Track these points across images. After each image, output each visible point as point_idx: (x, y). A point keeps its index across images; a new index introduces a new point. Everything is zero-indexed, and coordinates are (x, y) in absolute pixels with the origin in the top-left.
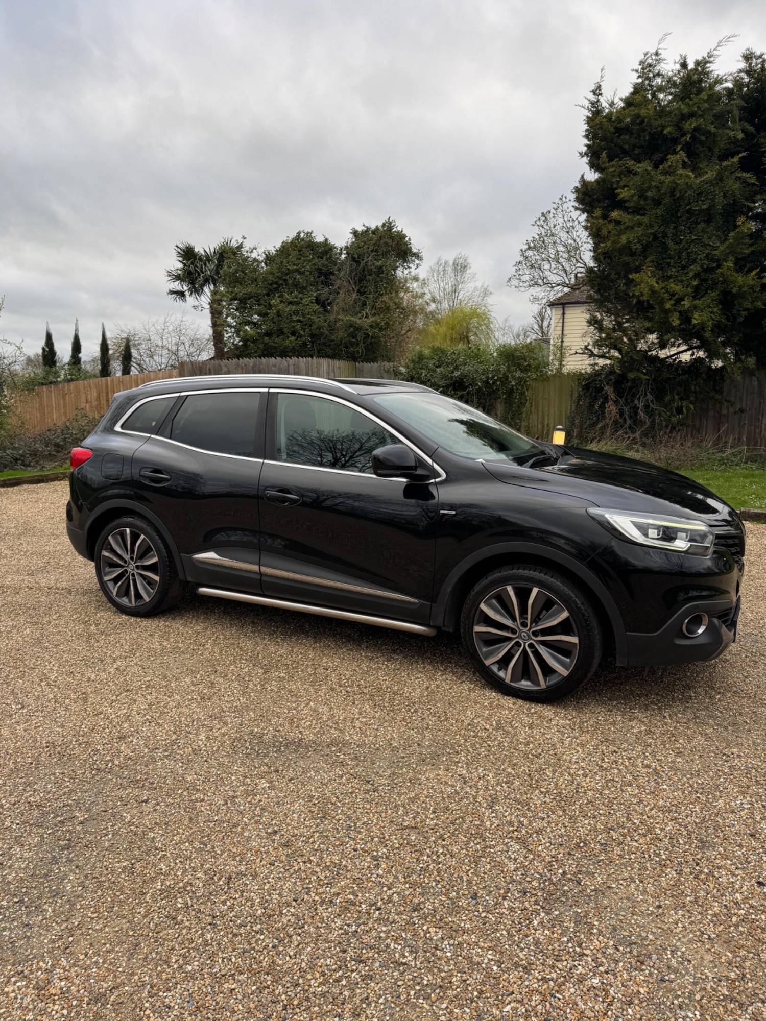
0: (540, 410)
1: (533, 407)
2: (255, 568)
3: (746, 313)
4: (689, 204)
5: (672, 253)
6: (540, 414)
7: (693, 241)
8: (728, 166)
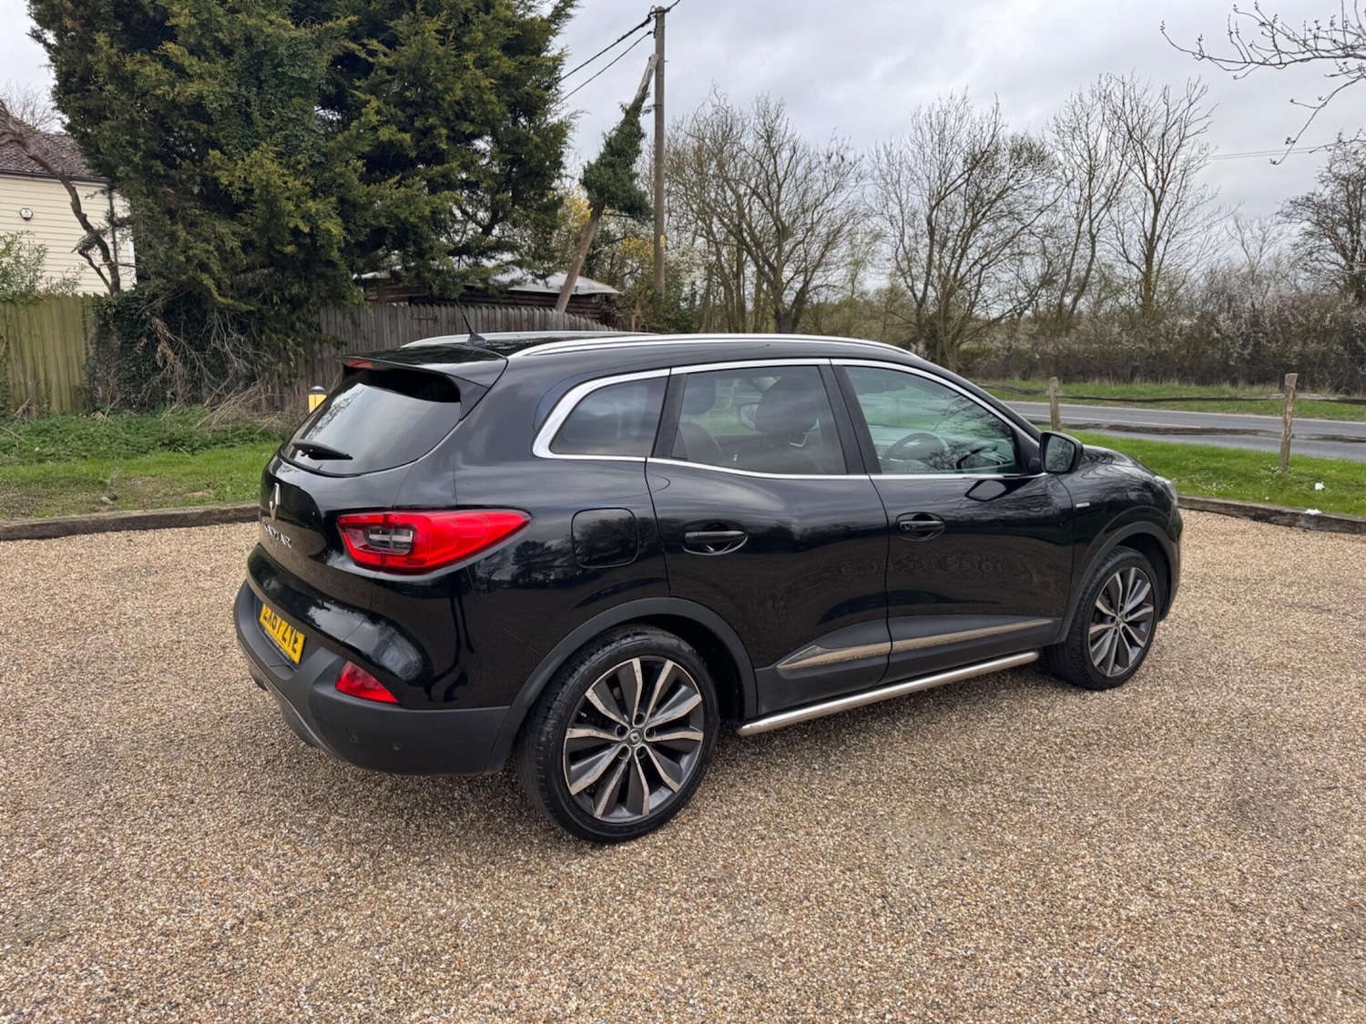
0: (27, 355)
1: (12, 351)
2: (886, 646)
3: (368, 230)
4: (281, 65)
5: (260, 130)
6: (29, 362)
7: (290, 119)
8: (333, 29)
